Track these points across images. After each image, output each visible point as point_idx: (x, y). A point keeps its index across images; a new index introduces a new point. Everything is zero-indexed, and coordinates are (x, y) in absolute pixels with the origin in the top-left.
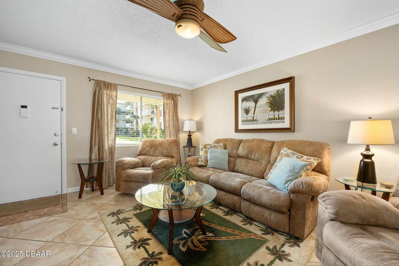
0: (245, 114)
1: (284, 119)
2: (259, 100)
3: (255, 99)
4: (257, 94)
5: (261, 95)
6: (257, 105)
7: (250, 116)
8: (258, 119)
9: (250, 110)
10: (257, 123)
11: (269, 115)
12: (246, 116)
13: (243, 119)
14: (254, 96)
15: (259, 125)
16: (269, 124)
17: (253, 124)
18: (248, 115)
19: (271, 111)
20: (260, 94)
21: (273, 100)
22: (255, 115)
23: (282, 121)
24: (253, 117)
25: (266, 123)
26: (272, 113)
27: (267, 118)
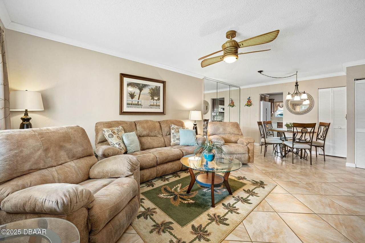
0: (130, 97)
1: (160, 106)
2: (144, 89)
3: (141, 88)
4: (142, 84)
5: (145, 86)
6: (141, 93)
7: (135, 100)
8: (142, 104)
9: (135, 95)
10: (142, 107)
11: (150, 102)
12: (131, 100)
13: (128, 102)
14: (139, 84)
15: (143, 109)
16: (150, 108)
17: (138, 107)
18: (133, 100)
19: (151, 99)
20: (144, 84)
21: (153, 92)
22: (140, 100)
23: (159, 108)
24: (138, 102)
25: (148, 108)
26: (152, 101)
27: (149, 105)
